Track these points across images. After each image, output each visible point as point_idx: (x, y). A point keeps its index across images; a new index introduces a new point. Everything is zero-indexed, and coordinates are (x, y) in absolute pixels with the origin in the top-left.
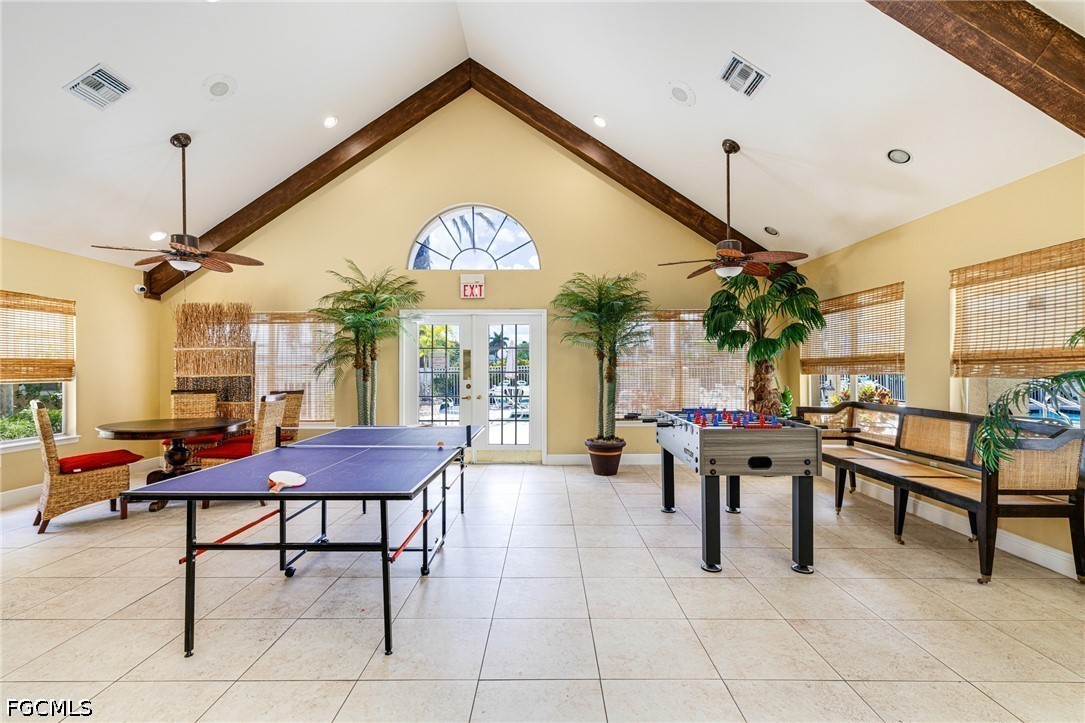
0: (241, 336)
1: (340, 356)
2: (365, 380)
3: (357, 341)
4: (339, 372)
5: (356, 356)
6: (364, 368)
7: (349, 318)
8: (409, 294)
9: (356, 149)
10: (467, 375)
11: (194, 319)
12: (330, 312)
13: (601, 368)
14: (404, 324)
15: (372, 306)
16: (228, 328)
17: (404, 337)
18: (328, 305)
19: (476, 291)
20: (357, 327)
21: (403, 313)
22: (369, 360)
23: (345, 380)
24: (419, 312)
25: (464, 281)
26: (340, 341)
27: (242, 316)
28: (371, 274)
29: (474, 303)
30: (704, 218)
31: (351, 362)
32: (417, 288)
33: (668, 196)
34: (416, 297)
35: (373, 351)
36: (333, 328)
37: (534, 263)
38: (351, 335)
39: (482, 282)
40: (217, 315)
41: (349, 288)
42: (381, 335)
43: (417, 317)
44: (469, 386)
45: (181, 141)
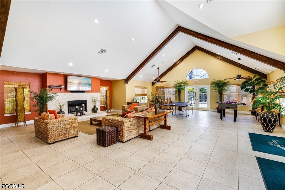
0: (163, 91)
1: (176, 93)
2: (180, 96)
3: (178, 91)
4: (176, 95)
5: (178, 93)
6: (179, 95)
7: (177, 88)
8: (186, 83)
9: (178, 62)
10: (196, 96)
11: (157, 88)
12: (175, 87)
13: (219, 95)
14: (185, 88)
15: (180, 86)
16: (162, 89)
17: (185, 90)
18: (174, 86)
19: (197, 82)
20: (178, 89)
21: (185, 86)
22: (180, 94)
23: (177, 96)
24: (187, 86)
25: (195, 81)
26: (176, 91)
27: (163, 88)
28: (180, 81)
29: (197, 84)
30: (243, 67)
31: (178, 94)
32: (187, 82)
33: (235, 63)
34: (187, 84)
35: (181, 92)
36: (175, 89)
37: (208, 77)
38: (178, 90)
39: (198, 81)
40: (160, 87)
41: (177, 83)
42: (182, 90)
43: (187, 87)
44: (196, 98)
45: (158, 68)
